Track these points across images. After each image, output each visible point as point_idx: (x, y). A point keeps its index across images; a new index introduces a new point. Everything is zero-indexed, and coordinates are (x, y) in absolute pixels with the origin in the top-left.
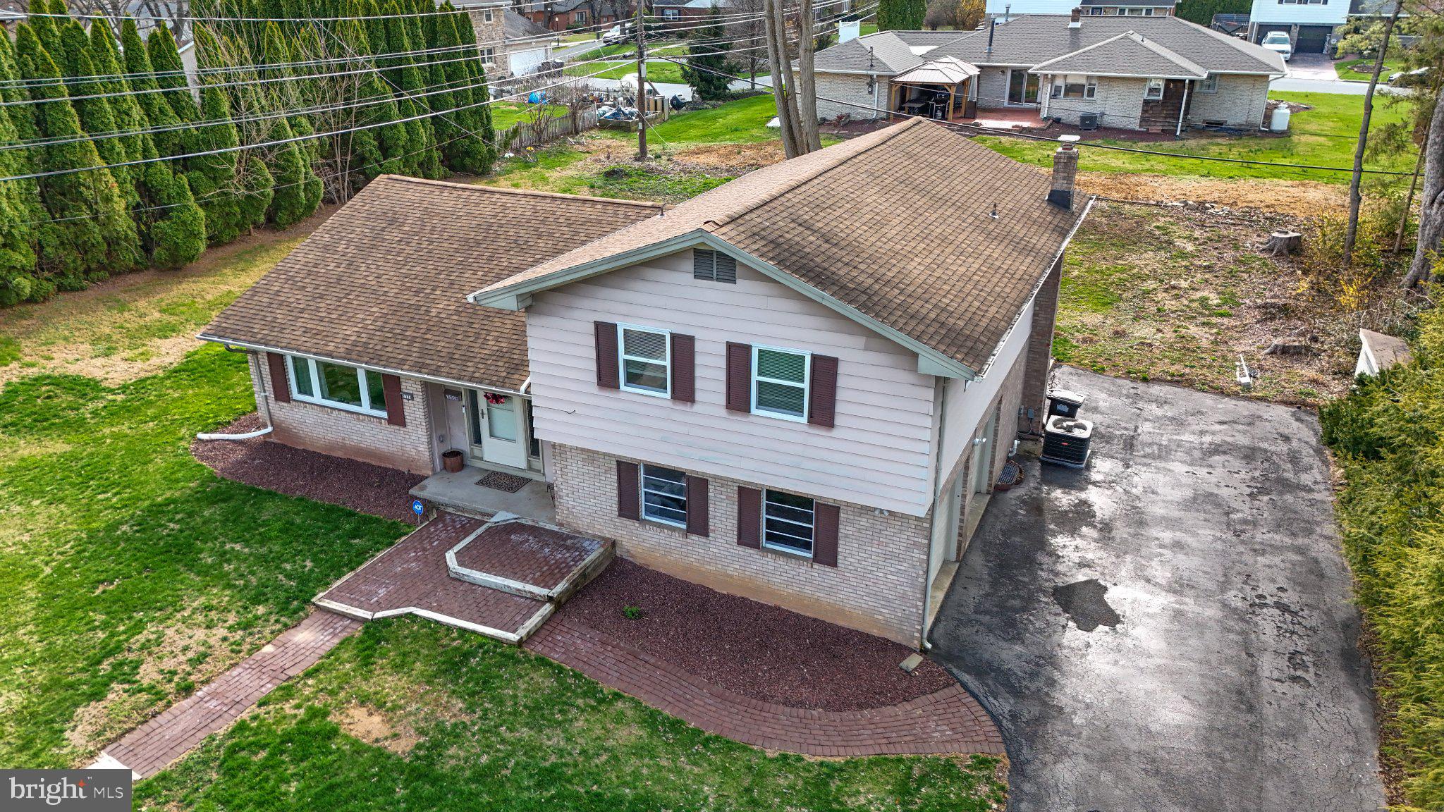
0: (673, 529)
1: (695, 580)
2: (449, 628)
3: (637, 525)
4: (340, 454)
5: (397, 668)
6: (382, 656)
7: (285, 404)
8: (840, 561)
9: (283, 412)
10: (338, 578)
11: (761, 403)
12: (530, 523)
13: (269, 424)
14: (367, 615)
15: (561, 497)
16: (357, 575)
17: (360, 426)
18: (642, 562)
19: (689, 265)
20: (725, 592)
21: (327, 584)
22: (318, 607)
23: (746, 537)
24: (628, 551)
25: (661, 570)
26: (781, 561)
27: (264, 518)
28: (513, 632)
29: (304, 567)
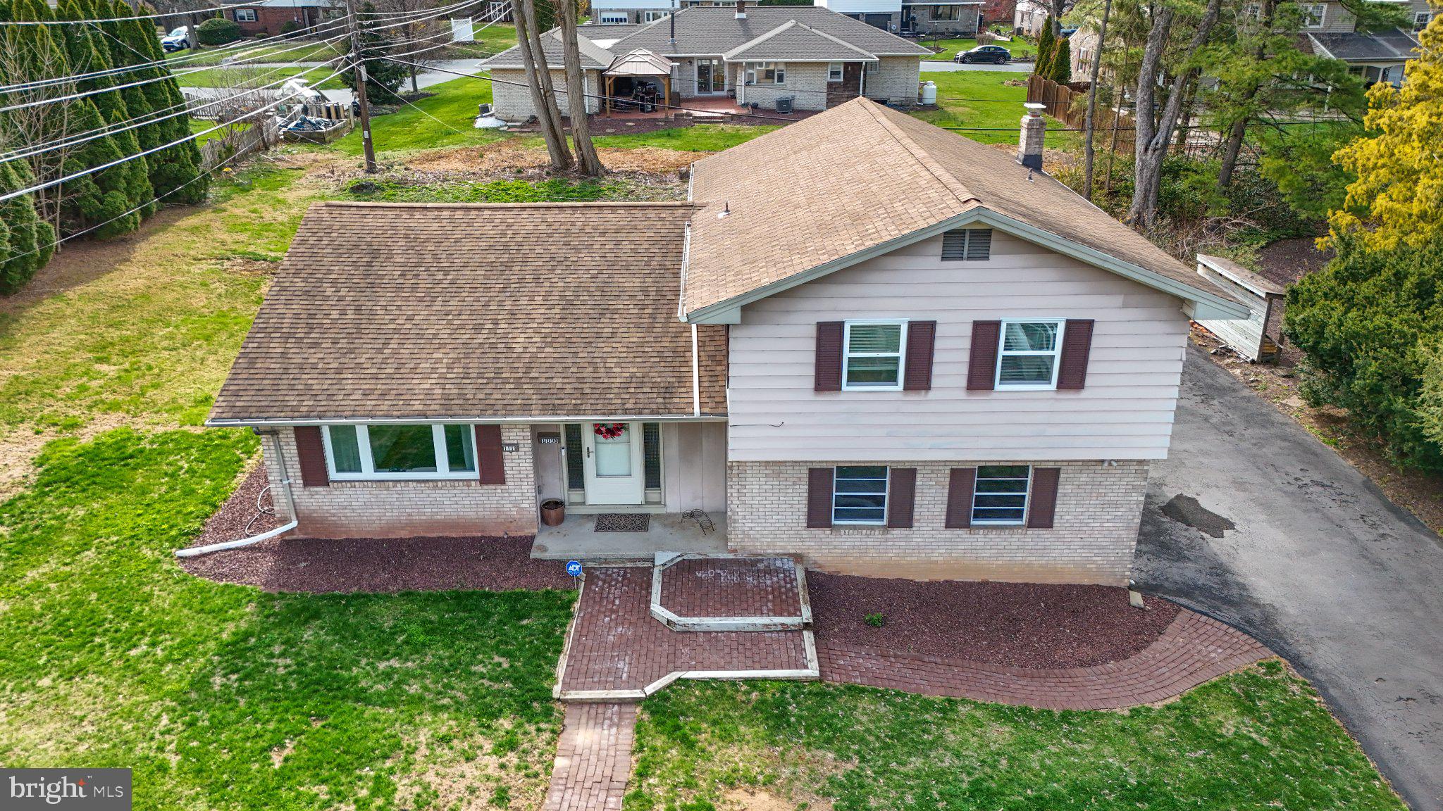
0: (872, 528)
1: (891, 575)
2: (733, 683)
3: (829, 532)
4: (404, 534)
5: (726, 738)
6: (698, 731)
7: (319, 489)
8: (1055, 521)
9: (317, 500)
10: (553, 663)
11: (1004, 379)
12: (698, 557)
13: (294, 517)
14: (637, 694)
15: (735, 521)
16: (571, 657)
17: (437, 495)
18: (833, 569)
19: (938, 248)
20: (927, 580)
21: (550, 676)
22: (565, 702)
23: (956, 518)
24: (815, 563)
25: (855, 574)
26: (993, 535)
27: (388, 625)
28: (806, 667)
29: (500, 665)
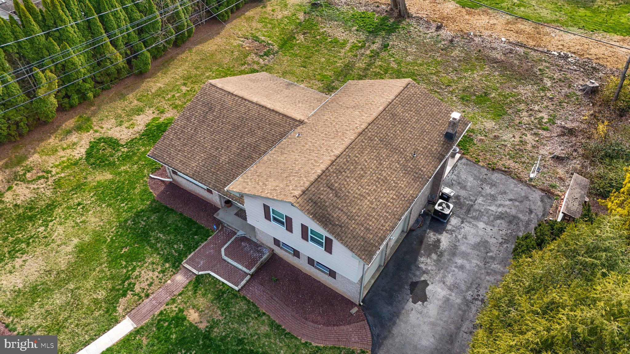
0: (290, 253)
1: (296, 266)
4: (194, 193)
5: (204, 295)
6: (200, 290)
8: (336, 278)
9: (176, 177)
10: (190, 253)
11: (311, 241)
12: (249, 237)
13: (171, 178)
14: (197, 273)
15: (257, 233)
17: (199, 189)
18: (282, 257)
20: (305, 273)
21: (187, 257)
22: (183, 266)
23: (310, 263)
24: (277, 253)
25: (287, 261)
26: (320, 272)
27: (169, 222)
28: (237, 286)
29: (180, 247)
